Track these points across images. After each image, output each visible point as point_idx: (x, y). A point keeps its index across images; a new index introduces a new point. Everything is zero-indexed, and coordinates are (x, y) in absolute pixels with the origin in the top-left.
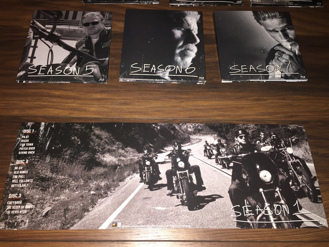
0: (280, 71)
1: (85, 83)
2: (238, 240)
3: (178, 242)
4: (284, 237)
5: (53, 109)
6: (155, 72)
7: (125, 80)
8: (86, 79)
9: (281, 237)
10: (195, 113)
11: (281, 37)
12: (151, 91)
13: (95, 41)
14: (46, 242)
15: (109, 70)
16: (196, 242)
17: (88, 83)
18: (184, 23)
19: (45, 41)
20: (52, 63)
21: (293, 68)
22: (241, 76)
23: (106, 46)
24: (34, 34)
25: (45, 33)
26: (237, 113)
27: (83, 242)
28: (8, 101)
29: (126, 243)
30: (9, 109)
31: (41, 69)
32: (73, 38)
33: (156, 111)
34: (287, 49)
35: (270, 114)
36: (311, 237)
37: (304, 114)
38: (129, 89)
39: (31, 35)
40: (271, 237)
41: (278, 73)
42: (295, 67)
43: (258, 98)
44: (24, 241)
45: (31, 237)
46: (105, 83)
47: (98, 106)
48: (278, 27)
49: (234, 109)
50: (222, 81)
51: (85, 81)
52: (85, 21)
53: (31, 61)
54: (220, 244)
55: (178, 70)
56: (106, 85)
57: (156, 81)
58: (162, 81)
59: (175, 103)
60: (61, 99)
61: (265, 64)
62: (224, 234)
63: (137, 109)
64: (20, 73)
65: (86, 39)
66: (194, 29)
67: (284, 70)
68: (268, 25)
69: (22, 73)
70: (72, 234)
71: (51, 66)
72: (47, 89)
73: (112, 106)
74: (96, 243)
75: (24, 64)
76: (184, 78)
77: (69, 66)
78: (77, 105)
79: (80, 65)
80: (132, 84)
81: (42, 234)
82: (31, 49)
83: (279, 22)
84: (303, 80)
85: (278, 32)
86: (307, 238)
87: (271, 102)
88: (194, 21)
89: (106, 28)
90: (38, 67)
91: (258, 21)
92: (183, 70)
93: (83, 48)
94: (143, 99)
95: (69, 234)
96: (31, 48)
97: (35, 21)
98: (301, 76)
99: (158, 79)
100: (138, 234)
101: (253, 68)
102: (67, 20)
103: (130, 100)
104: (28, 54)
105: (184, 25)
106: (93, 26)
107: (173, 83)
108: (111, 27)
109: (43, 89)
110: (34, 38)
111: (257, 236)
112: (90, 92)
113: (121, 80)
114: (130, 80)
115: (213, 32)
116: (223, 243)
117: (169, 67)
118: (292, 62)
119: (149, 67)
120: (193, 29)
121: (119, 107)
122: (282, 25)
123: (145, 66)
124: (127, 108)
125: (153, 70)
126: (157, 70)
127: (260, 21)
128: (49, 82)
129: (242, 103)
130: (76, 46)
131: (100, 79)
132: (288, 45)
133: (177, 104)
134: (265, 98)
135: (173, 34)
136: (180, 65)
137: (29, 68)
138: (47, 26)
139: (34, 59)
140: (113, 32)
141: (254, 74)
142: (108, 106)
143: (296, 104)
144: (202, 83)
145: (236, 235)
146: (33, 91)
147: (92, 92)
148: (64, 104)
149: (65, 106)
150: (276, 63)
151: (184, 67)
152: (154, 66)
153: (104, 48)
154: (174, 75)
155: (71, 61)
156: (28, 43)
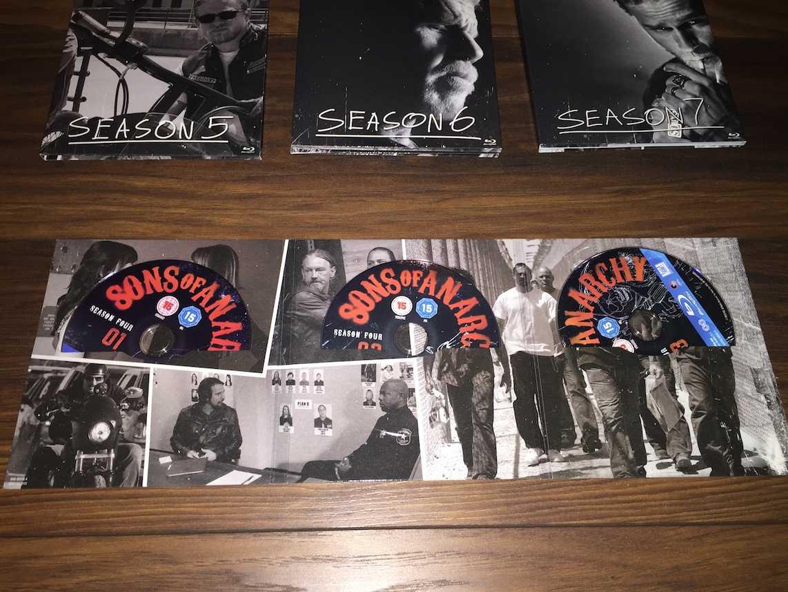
0: (679, 123)
1: (209, 158)
2: (590, 522)
3: (446, 531)
4: (699, 512)
5: (133, 223)
6: (376, 130)
7: (304, 151)
8: (210, 148)
9: (692, 513)
10: (477, 227)
11: (678, 41)
12: (367, 175)
13: (228, 57)
14: (126, 537)
15: (266, 126)
16: (488, 529)
17: (215, 157)
18: (445, 11)
19: (107, 60)
20: (126, 113)
21: (709, 115)
22: (585, 136)
23: (255, 69)
24: (80, 44)
25: (105, 40)
26: (578, 225)
27: (217, 536)
28: (22, 204)
29: (319, 534)
30: (24, 223)
31: (99, 126)
32: (175, 52)
33: (382, 223)
34: (693, 70)
35: (659, 225)
36: (763, 512)
37: (738, 224)
38: (316, 173)
39: (73, 46)
40: (667, 514)
41: (674, 127)
42: (716, 113)
43: (627, 187)
44: (72, 536)
45: (89, 525)
46: (258, 158)
47: (240, 214)
48: (670, 17)
49: (570, 215)
50: (540, 148)
51: (208, 154)
52: (202, 11)
53: (76, 108)
54: (546, 532)
55: (433, 123)
56: (258, 164)
57: (380, 151)
58: (395, 152)
59: (429, 204)
60: (149, 197)
62: (554, 510)
63: (336, 218)
64: (49, 135)
65: (208, 53)
66: (469, 25)
67: (688, 121)
68: (647, 14)
69: (53, 137)
70: (189, 516)
71: (125, 119)
72: (116, 174)
73: (276, 212)
74: (247, 535)
75: (57, 114)
76: (448, 143)
77: (169, 117)
78: (191, 212)
79: (193, 116)
80: (322, 160)
81: (115, 519)
82: (74, 80)
83: (673, 8)
84: (734, 144)
85: (671, 29)
86: (754, 515)
87: (660, 195)
88: (469, 8)
89: (255, 27)
90: (93, 122)
91: (622, 6)
92: (446, 123)
93: (201, 74)
94: (349, 195)
95: (183, 516)
96: (73, 76)
97: (80, 12)
98: (730, 134)
99: (384, 146)
100: (348, 514)
101: (614, 116)
102: (158, 9)
103: (318, 197)
104: (67, 91)
105: (443, 16)
106: (223, 23)
107: (421, 155)
109: (107, 174)
110: (80, 53)
111: (634, 511)
112: (221, 181)
113: (295, 150)
115: (515, 34)
116: (553, 531)
117: (410, 118)
118: (707, 101)
119: (363, 118)
120: (466, 26)
121: (293, 215)
122: (679, 14)
123: (354, 115)
124: (312, 218)
125: (373, 126)
126: (382, 125)
127: (626, 5)
128: (120, 158)
129: (589, 201)
130: (184, 69)
131: (245, 148)
132: (696, 61)
133: (433, 206)
134: (645, 187)
135: (419, 39)
136: (438, 113)
137: (71, 124)
138: (110, 24)
139: (81, 103)
140: (271, 35)
141: (617, 131)
142: (265, 212)
143: (719, 201)
144: (493, 155)
145: (585, 509)
146: (81, 179)
147: (225, 180)
148: (158, 210)
149: (161, 214)
150: (669, 103)
151: (448, 117)
152: (374, 114)
153: (251, 74)
154: (425, 137)
155: (173, 106)
156: (67, 64)
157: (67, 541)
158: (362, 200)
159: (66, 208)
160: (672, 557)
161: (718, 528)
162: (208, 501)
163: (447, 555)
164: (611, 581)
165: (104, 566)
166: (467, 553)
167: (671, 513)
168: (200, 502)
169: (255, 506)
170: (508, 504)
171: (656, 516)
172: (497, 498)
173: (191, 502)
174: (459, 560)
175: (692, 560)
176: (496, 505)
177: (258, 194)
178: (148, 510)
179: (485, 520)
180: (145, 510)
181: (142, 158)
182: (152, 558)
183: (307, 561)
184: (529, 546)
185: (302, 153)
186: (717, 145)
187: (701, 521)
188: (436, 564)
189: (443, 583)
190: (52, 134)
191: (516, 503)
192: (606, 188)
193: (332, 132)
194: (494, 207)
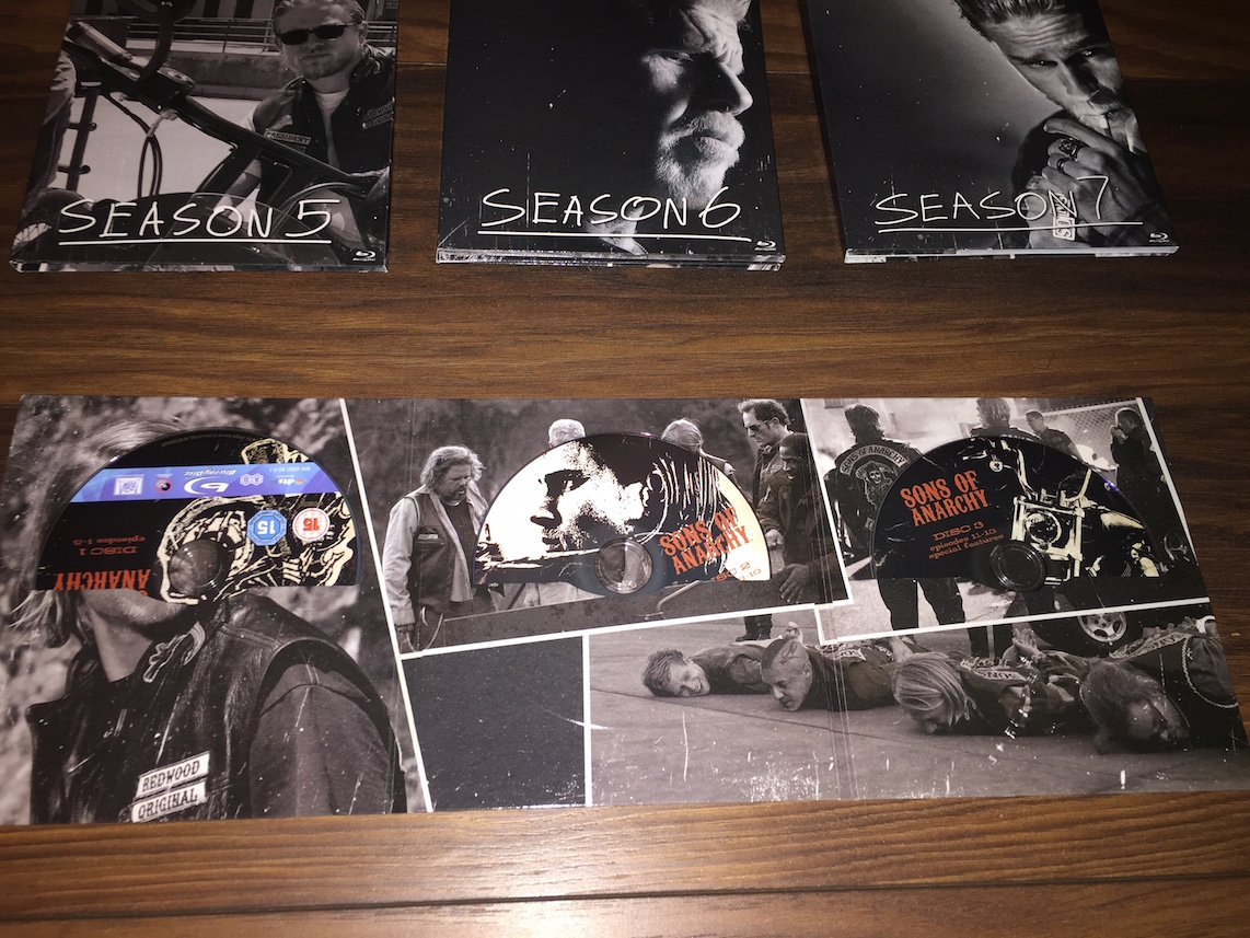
0: (1072, 216)
1: (298, 268)
2: (941, 879)
3: (701, 899)
4: (1117, 860)
5: (168, 378)
6: (579, 224)
7: (459, 258)
8: (299, 253)
9: (1106, 861)
11: (1065, 83)
12: (564, 298)
13: (330, 100)
14: (156, 919)
15: (394, 217)
16: (772, 896)
17: (310, 268)
18: (690, 30)
19: (125, 103)
20: (157, 192)
21: (1118, 204)
22: (920, 237)
23: (376, 122)
24: (80, 77)
25: (124, 70)
26: (911, 382)
27: (312, 915)
29: (488, 908)
31: (112, 214)
32: (241, 91)
33: (589, 378)
34: (1091, 131)
35: (1042, 382)
36: (1222, 857)
38: (479, 294)
39: (68, 79)
40: (1067, 864)
41: (1062, 223)
42: (1129, 200)
43: (989, 320)
45: (92, 899)
46: (380, 270)
47: (353, 363)
48: (1052, 45)
49: (898, 365)
50: (847, 255)
51: (298, 262)
52: (286, 25)
53: (72, 183)
54: (868, 898)
55: (672, 214)
56: (382, 279)
57: (587, 259)
58: (609, 261)
59: (666, 346)
60: (197, 335)
61: (1011, 189)
62: (881, 861)
63: (512, 370)
64: (26, 230)
65: (297, 94)
66: (729, 53)
67: (1084, 213)
68: (1016, 39)
69: (33, 232)
70: (265, 881)
71: (155, 204)
72: (140, 295)
73: (412, 361)
74: (364, 914)
75: (40, 194)
76: (698, 246)
77: (230, 201)
78: (268, 360)
79: (272, 198)
80: (488, 274)
81: (137, 888)
82: (70, 137)
83: (1057, 29)
84: (1158, 251)
85: (1054, 64)
86: (1206, 864)
87: (1042, 334)
88: (728, 25)
89: (376, 51)
90: (102, 208)
91: (975, 24)
92: (693, 214)
93: (285, 129)
94: (535, 331)
95: (254, 881)
96: (68, 131)
97: (80, 23)
98: (1152, 235)
99: (592, 251)
100: (537, 873)
101: (967, 205)
102: (213, 20)
103: (481, 335)
104: (56, 156)
105: (687, 39)
106: (322, 44)
107: (652, 266)
108: (394, 49)
109: (123, 294)
110: (79, 92)
111: (1012, 861)
112: (319, 308)
113: (444, 256)
115: (803, 69)
116: (879, 896)
117: (635, 205)
118: (1114, 181)
119: (556, 204)
120: (724, 55)
121: (440, 365)
122: (1067, 39)
123: (541, 199)
124: (473, 369)
125: (573, 217)
126: (587, 215)
127: (982, 23)
128: (147, 268)
129: (928, 343)
130: (256, 121)
131: (359, 254)
132: (1095, 116)
133: (675, 350)
134: (1016, 320)
135: (647, 74)
136: (680, 197)
137: (63, 212)
138: (131, 44)
139: (81, 176)
140: (403, 66)
141: (972, 228)
142: (393, 359)
143: (1136, 343)
144: (770, 266)
145: (931, 859)
146: (80, 304)
147: (325, 307)
148: (212, 356)
149: (216, 364)
150: (1053, 183)
151: (695, 204)
152: (574, 198)
153: (369, 129)
154: (658, 236)
155: (238, 182)
156: (57, 110)
157: (55, 927)
158: (556, 341)
159: (55, 353)
161: (1148, 885)
162: (298, 855)
167: (1072, 862)
168: (283, 857)
169: (378, 863)
170: (804, 852)
171: (1046, 869)
172: (786, 842)
173: (268, 858)
176: (786, 854)
177: (381, 330)
178: (194, 872)
179: (768, 880)
180: (187, 873)
184: (841, 922)
185: (454, 261)
186: (1131, 252)
187: (1121, 875)
190: (32, 227)
191: (819, 850)
192: (955, 322)
193: (506, 227)
194: (773, 353)
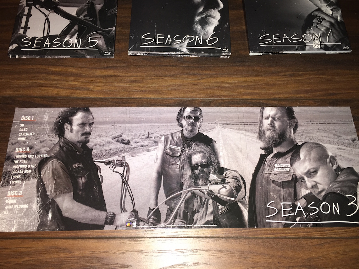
0: (319, 41)
1: (89, 57)
2: (269, 236)
3: (199, 239)
4: (322, 232)
5: (52, 89)
6: (170, 44)
7: (135, 54)
8: (89, 52)
9: (318, 232)
10: (218, 92)
11: (320, 0)
12: (165, 66)
13: (98, 7)
14: (47, 240)
15: (116, 42)
16: (219, 239)
17: (92, 57)
19: (40, 8)
20: (49, 35)
21: (334, 37)
22: (272, 47)
23: (111, 13)
26: (268, 91)
31: (36, 41)
32: (73, 4)
33: (172, 90)
34: (327, 15)
35: (307, 92)
36: (353, 232)
37: (346, 91)
38: (141, 65)
39: (24, 2)
40: (306, 233)
41: (316, 43)
42: (337, 36)
43: (292, 73)
44: (21, 239)
46: (112, 57)
47: (103, 85)
49: (264, 86)
50: (250, 53)
51: (88, 55)
53: (25, 32)
54: (247, 240)
55: (198, 41)
56: (113, 60)
57: (172, 54)
58: (179, 55)
59: (195, 80)
60: (60, 76)
62: (251, 230)
63: (150, 87)
64: (12, 46)
65: (89, 5)
67: (323, 40)
69: (14, 46)
71: (48, 38)
72: (44, 65)
73: (121, 84)
74: (104, 240)
75: (16, 35)
76: (205, 50)
77: (69, 37)
78: (80, 83)
79: (81, 36)
80: (143, 59)
82: (24, 18)
84: (346, 52)
86: (348, 234)
87: (308, 77)
90: (33, 39)
92: (204, 41)
93: (85, 16)
94: (156, 76)
96: (24, 16)
98: (344, 47)
101: (287, 38)
103: (141, 77)
104: (21, 24)
107: (191, 56)
109: (39, 64)
110: (27, 5)
111: (290, 231)
112: (94, 68)
113: (131, 53)
114: (141, 54)
116: (250, 240)
117: (187, 38)
118: (333, 30)
119: (164, 38)
121: (129, 85)
123: (159, 36)
124: (138, 87)
125: (168, 42)
126: (173, 41)
128: (46, 57)
129: (273, 80)
130: (77, 13)
131: (106, 53)
132: (328, 10)
133: (197, 81)
134: (301, 73)
136: (200, 35)
137: (22, 40)
139: (27, 30)
141: (289, 45)
142: (115, 84)
143: (338, 80)
144: (227, 56)
145: (266, 230)
146: (27, 67)
147: (96, 68)
148: (64, 82)
149: (65, 85)
150: (314, 31)
151: (205, 38)
152: (169, 36)
153: (109, 16)
154: (193, 47)
155: (72, 31)
156: (21, 11)
157: (20, 241)
158: (163, 79)
159: (20, 81)
160: (308, 254)
161: (331, 240)
163: (199, 251)
164: (278, 265)
165: (36, 253)
166: (209, 250)
167: (308, 233)
171: (300, 234)
174: (205, 253)
175: (317, 255)
177: (112, 75)
179: (218, 234)
181: (56, 57)
182: (59, 250)
183: (133, 252)
184: (239, 247)
187: (322, 236)
188: (194, 255)
189: (198, 264)
190: (14, 45)
192: (282, 73)
193: (148, 45)
194: (227, 82)
